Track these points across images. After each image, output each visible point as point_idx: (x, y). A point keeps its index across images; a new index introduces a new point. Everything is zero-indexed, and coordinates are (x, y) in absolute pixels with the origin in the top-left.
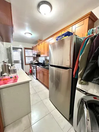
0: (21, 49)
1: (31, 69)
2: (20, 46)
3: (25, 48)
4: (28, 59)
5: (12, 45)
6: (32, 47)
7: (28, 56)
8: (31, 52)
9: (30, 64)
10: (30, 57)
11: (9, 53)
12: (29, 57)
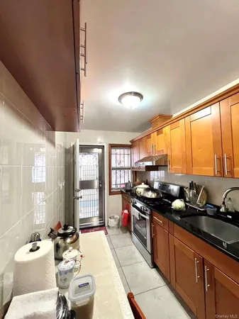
0: (102, 147)
1: (126, 211)
2: (99, 140)
3: (112, 146)
4: (118, 175)
5: (78, 140)
6: (132, 141)
7: (118, 166)
8: (126, 156)
9: (122, 193)
10: (122, 171)
11: (72, 160)
12: (120, 169)
